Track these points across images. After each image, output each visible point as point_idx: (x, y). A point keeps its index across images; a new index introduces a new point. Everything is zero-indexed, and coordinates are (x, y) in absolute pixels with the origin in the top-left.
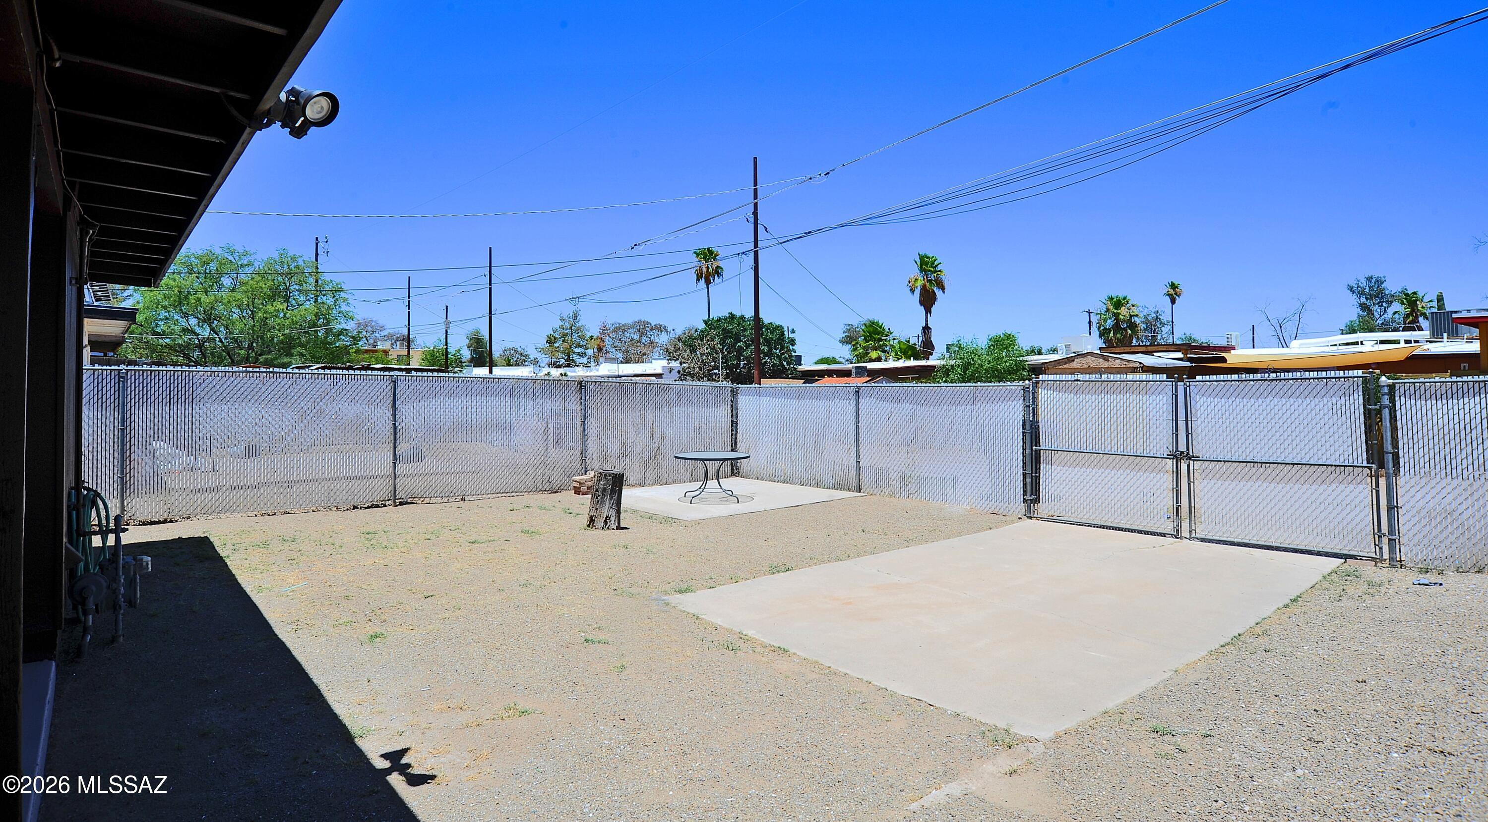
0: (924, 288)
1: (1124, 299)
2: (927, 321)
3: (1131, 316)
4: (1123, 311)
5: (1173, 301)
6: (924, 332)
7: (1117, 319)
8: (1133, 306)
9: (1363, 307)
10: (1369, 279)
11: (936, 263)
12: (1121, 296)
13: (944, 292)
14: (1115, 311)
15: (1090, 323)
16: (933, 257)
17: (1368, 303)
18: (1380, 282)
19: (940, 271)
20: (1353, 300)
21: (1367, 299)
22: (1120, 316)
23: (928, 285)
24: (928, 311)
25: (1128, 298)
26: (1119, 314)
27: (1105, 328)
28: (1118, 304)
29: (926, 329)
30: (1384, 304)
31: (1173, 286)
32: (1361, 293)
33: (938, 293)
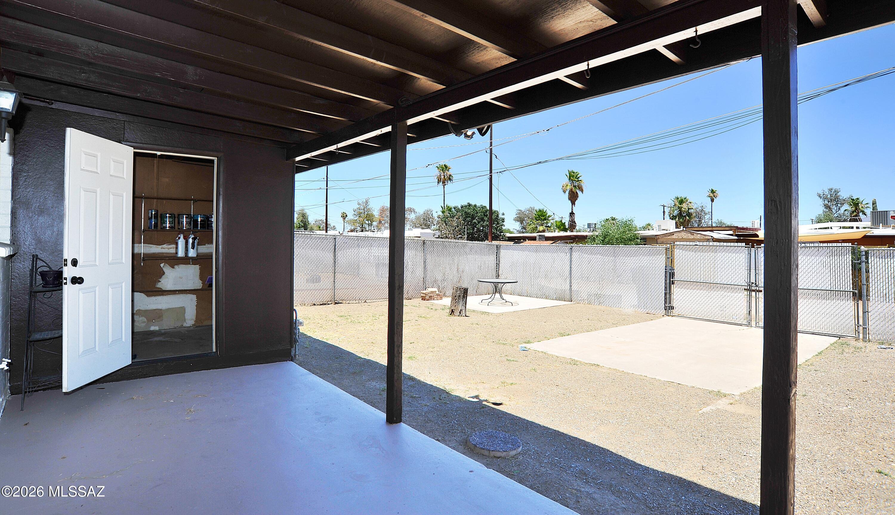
0: (571, 191)
1: (685, 199)
2: (572, 209)
3: (689, 209)
4: (684, 206)
5: (712, 200)
6: (571, 216)
7: (680, 210)
8: (690, 203)
9: (827, 207)
10: (830, 190)
11: (578, 176)
12: (683, 197)
13: (582, 193)
14: (680, 206)
15: (664, 212)
16: (577, 172)
17: (829, 204)
18: (836, 192)
19: (580, 181)
20: (820, 202)
21: (828, 202)
22: (683, 209)
23: (573, 188)
24: (573, 203)
25: (687, 198)
26: (682, 207)
27: (674, 216)
28: (681, 202)
29: (572, 214)
30: (839, 205)
31: (713, 191)
32: (825, 199)
33: (579, 193)
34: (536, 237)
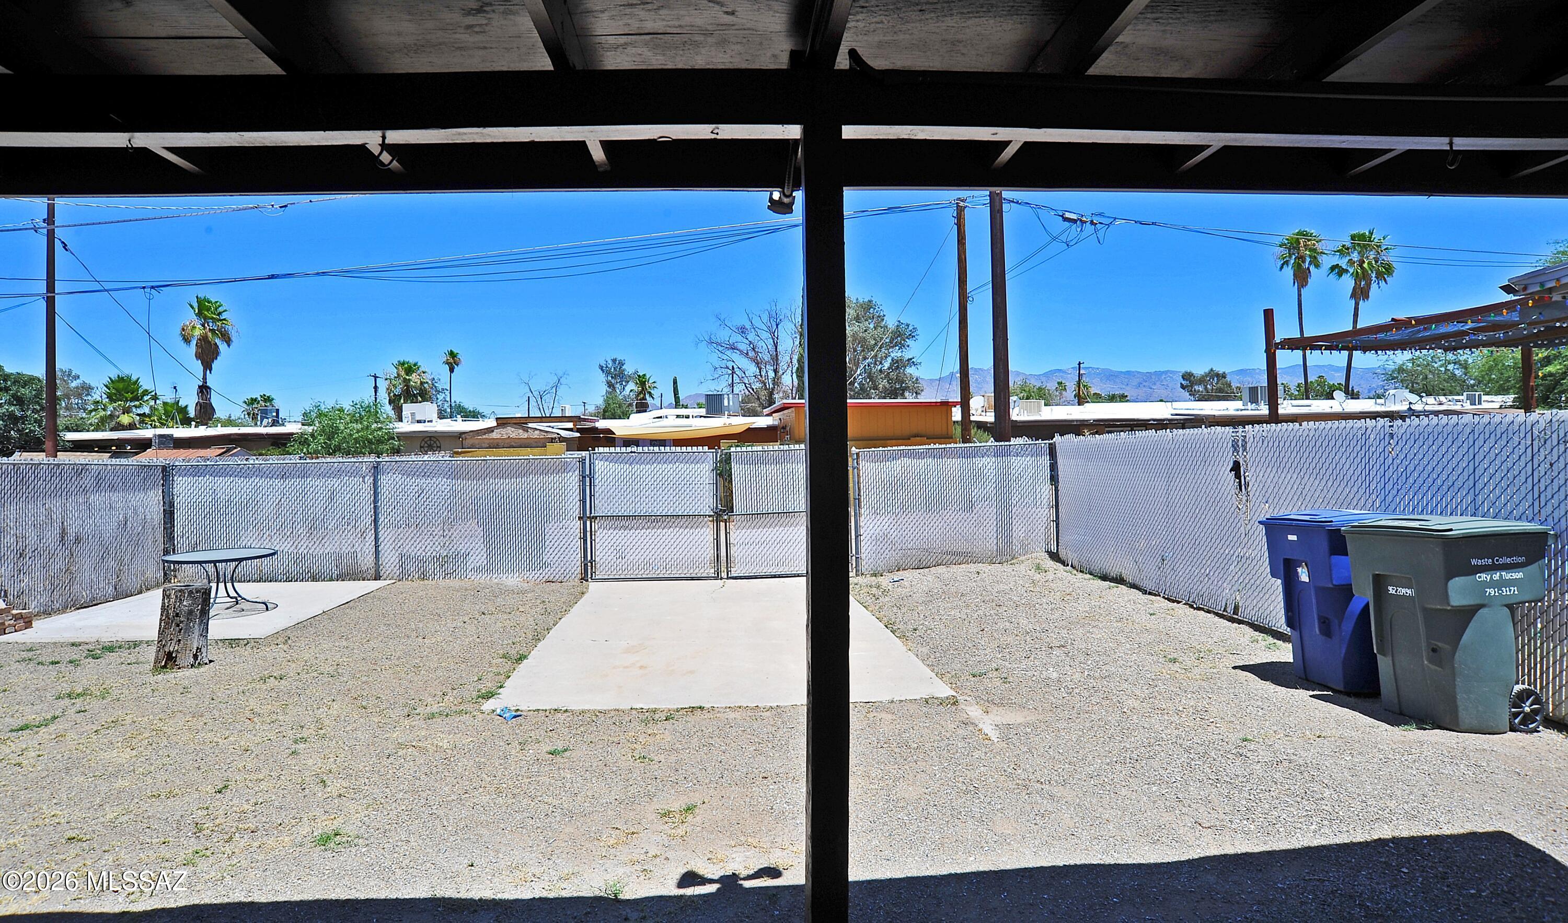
0: (203, 340)
1: (415, 365)
2: (205, 378)
3: (422, 383)
4: (414, 378)
5: (452, 370)
6: (201, 392)
7: (408, 386)
8: (424, 373)
9: (610, 385)
10: (614, 361)
11: (220, 309)
12: (412, 361)
13: (229, 346)
14: (407, 377)
15: (376, 388)
16: (217, 302)
17: (613, 381)
18: (621, 364)
19: (224, 320)
20: (602, 377)
21: (612, 377)
22: (412, 383)
23: (210, 334)
24: (207, 366)
25: (419, 364)
26: (409, 380)
27: (395, 395)
28: (409, 371)
29: (204, 389)
30: (624, 383)
31: (452, 354)
32: (608, 373)
33: (222, 346)
34: (150, 440)
